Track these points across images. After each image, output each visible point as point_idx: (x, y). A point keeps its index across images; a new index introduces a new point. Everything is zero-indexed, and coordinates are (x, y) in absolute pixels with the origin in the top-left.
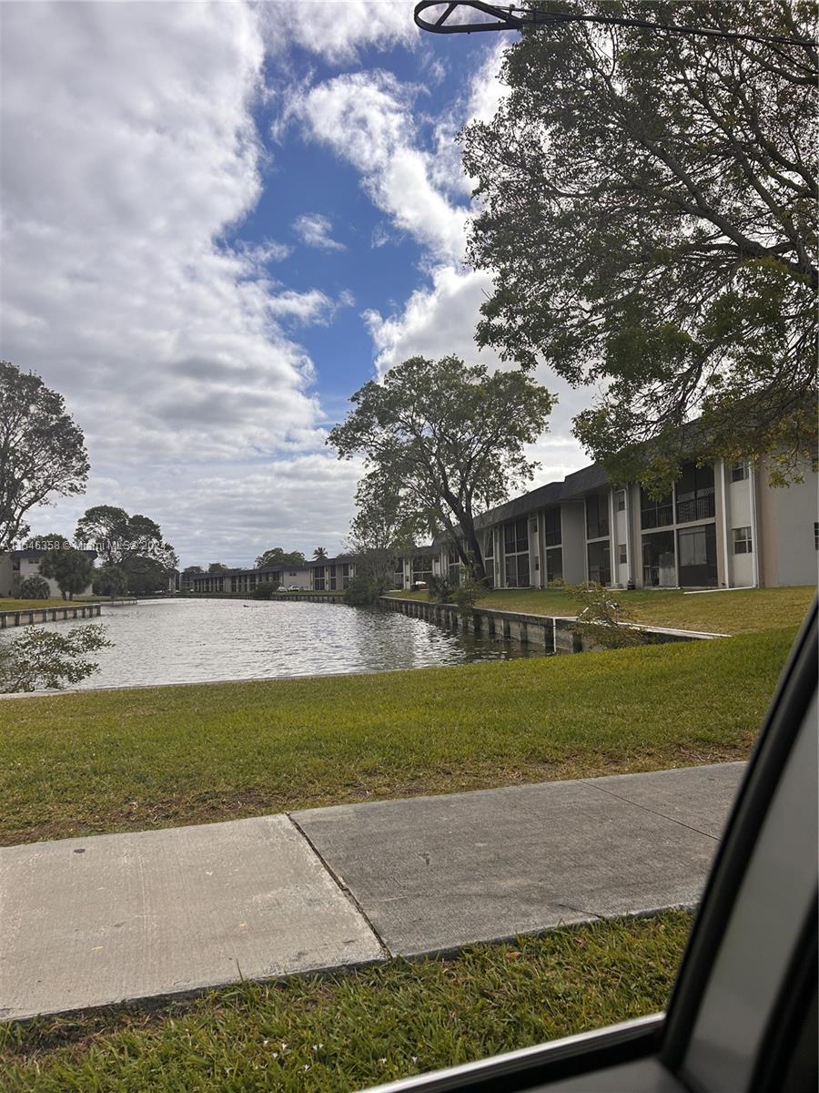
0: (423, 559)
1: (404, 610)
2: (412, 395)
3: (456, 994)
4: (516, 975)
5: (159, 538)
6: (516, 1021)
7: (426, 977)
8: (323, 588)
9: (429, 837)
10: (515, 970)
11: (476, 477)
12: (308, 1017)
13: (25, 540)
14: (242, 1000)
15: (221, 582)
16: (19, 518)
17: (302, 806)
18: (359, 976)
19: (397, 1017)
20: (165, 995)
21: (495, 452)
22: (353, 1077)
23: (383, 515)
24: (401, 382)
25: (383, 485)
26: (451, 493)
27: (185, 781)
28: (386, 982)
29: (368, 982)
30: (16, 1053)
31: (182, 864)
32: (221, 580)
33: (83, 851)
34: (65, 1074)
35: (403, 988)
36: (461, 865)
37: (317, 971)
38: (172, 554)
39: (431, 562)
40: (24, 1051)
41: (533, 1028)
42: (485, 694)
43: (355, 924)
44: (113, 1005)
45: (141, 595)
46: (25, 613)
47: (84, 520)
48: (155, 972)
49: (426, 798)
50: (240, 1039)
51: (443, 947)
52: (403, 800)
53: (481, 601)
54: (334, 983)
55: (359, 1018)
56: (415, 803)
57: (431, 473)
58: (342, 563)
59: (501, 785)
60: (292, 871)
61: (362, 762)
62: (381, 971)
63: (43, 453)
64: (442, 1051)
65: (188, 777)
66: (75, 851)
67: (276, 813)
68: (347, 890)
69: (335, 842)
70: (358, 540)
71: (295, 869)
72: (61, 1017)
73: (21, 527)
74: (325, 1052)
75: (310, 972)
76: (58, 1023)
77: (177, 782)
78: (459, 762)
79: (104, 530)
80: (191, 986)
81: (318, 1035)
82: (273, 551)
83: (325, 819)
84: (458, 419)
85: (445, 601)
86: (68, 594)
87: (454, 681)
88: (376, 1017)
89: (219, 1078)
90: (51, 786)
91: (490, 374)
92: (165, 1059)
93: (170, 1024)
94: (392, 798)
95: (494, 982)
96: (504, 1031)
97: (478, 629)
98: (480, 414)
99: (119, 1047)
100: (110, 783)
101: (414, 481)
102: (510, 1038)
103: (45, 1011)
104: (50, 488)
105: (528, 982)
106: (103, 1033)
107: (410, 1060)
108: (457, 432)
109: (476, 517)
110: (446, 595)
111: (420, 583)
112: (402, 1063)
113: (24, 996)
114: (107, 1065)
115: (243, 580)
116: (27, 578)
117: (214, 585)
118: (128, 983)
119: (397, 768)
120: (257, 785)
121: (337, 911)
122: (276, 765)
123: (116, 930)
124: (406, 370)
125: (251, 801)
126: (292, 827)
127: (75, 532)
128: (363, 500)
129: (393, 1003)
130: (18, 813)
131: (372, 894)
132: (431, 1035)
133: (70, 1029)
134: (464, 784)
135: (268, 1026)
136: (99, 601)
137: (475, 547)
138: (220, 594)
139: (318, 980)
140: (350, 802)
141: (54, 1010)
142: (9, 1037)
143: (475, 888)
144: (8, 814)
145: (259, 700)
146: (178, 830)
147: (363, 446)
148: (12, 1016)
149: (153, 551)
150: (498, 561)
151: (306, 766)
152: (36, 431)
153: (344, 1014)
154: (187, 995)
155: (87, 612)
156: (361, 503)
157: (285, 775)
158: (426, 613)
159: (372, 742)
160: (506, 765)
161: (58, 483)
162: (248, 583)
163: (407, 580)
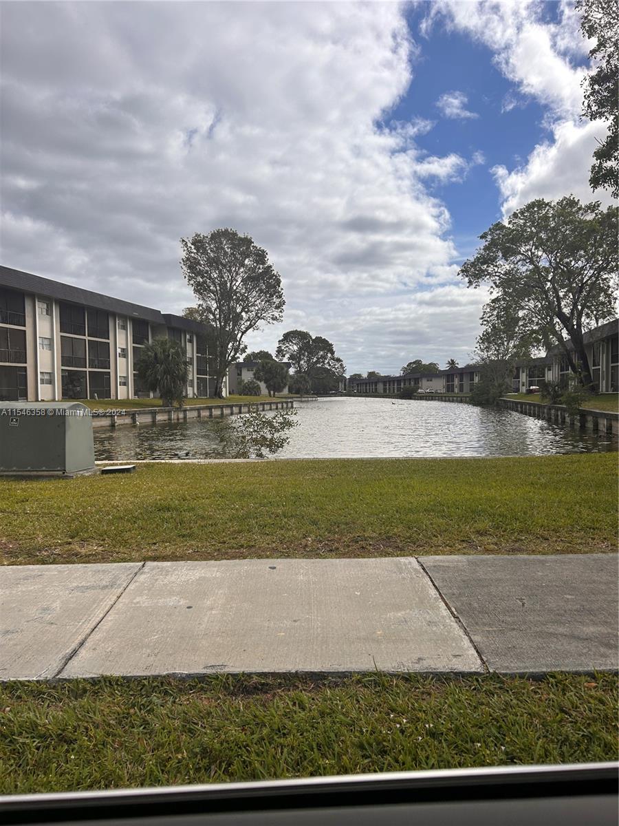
0: (537, 368)
1: (519, 409)
2: (532, 232)
3: (539, 707)
4: (592, 701)
5: (333, 353)
6: (590, 735)
7: (516, 690)
8: (453, 391)
9: (526, 587)
10: (591, 697)
11: (586, 298)
12: (424, 704)
13: (244, 355)
14: (376, 684)
15: (376, 386)
16: (240, 340)
17: (427, 553)
18: (463, 681)
19: (491, 716)
20: (324, 672)
21: (605, 276)
22: (454, 752)
23: (504, 333)
24: (522, 221)
25: (504, 308)
26: (564, 313)
27: (343, 526)
28: (484, 689)
29: (470, 687)
30: (229, 694)
31: (339, 585)
32: (376, 384)
33: (275, 568)
34: (258, 713)
35: (497, 695)
36: (550, 611)
37: (432, 673)
38: (341, 365)
39: (544, 370)
40: (233, 694)
41: (603, 742)
42: (583, 479)
43: (462, 643)
44: (290, 673)
45: (320, 394)
46: (245, 405)
47: (282, 340)
48: (318, 656)
49: (526, 556)
50: (374, 710)
51: (531, 670)
52: (506, 556)
53: (587, 403)
54: (444, 683)
55: (462, 711)
56: (517, 560)
57: (547, 296)
58: (470, 371)
59: (591, 552)
60: (417, 599)
61: (475, 525)
62: (480, 680)
63: (254, 293)
64: (525, 746)
65: (347, 524)
66: (270, 568)
67: (407, 556)
68: (457, 618)
69: (451, 582)
70: (482, 353)
71: (419, 598)
72: (257, 676)
73: (241, 346)
74: (434, 730)
75: (426, 672)
76: (255, 679)
77: (338, 527)
78: (555, 531)
79: (295, 348)
80: (341, 669)
81: (430, 718)
82: (414, 363)
83: (443, 564)
84: (572, 250)
85: (555, 403)
86: (272, 392)
87: (558, 467)
88: (475, 712)
89: (358, 734)
90: (256, 522)
91: (604, 209)
92: (322, 714)
93: (327, 692)
94: (499, 554)
95: (572, 703)
96: (579, 741)
97: (583, 427)
98: (592, 245)
99: (293, 701)
100: (294, 524)
101: (532, 304)
102: (583, 747)
103: (247, 670)
104: (259, 318)
105: (601, 707)
106: (283, 690)
107: (500, 748)
108: (571, 261)
109: (585, 333)
110: (556, 397)
111: (534, 387)
112: (493, 749)
113: (235, 658)
114: (285, 712)
115: (392, 384)
116: (246, 381)
117: (371, 387)
118: (300, 660)
119: (503, 532)
120: (395, 534)
121: (449, 632)
122: (409, 521)
123: (294, 624)
124: (527, 211)
125: (390, 545)
126: (419, 568)
127: (277, 349)
128: (487, 321)
129: (488, 705)
130: (236, 538)
131: (477, 623)
132: (517, 734)
133: (263, 684)
134: (559, 548)
135: (394, 705)
136: (292, 398)
137: (583, 357)
138: (376, 395)
139: (432, 679)
140: (464, 554)
141: (253, 670)
142: (224, 683)
143: (561, 630)
144: (230, 539)
145: (399, 473)
146: (338, 560)
147: (488, 277)
148: (227, 670)
149: (328, 363)
150: (604, 369)
151: (431, 524)
152: (249, 278)
153: (449, 706)
154: (340, 674)
155: (285, 405)
156: (485, 323)
157: (415, 529)
158: (539, 412)
159: (484, 511)
160: (597, 537)
161: (265, 315)
162: (395, 386)
163: (523, 385)
